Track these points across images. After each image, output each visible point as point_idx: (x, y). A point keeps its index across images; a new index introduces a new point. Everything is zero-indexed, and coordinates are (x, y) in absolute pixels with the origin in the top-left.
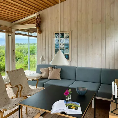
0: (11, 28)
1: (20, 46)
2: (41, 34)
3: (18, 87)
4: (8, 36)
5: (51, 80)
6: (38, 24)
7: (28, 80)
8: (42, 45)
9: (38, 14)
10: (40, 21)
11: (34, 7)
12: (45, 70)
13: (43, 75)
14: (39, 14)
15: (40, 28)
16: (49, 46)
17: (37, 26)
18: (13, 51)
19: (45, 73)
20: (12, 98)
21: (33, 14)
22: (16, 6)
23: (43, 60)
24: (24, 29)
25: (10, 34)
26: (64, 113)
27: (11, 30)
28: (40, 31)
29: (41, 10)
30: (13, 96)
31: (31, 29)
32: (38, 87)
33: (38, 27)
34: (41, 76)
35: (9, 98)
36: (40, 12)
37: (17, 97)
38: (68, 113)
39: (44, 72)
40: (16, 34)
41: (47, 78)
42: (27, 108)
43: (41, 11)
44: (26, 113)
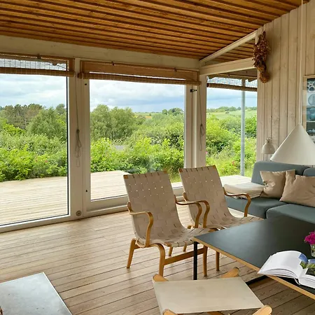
0: (199, 73)
1: (230, 113)
2: (269, 83)
3: (199, 205)
4: (191, 91)
5: (287, 203)
6: (260, 58)
7: (225, 194)
8: (270, 112)
9: (260, 31)
10: (266, 50)
11: (250, 16)
12: (274, 177)
13: (268, 189)
14: (264, 33)
15: (265, 69)
16: (290, 113)
17: (257, 64)
18: (202, 125)
19: (273, 184)
20: (189, 227)
21: (249, 33)
22: (205, 23)
23: (270, 149)
24: (229, 74)
25: (196, 87)
26: (292, 281)
27: (198, 78)
28: (266, 77)
29: (270, 21)
30: (191, 224)
31: (247, 71)
32: (248, 215)
33: (260, 66)
34: (263, 192)
35: (180, 226)
36: (267, 27)
37: (196, 226)
38: (301, 282)
39: (270, 182)
40: (208, 85)
41: (278, 198)
42: (218, 254)
43: (271, 24)
44: (215, 267)
